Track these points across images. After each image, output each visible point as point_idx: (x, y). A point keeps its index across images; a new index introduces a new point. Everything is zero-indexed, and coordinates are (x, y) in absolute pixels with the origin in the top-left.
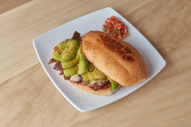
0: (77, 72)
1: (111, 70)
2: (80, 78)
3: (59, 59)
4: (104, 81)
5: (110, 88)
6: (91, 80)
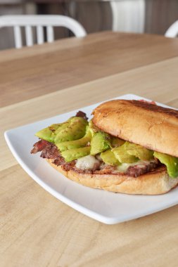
0: (88, 153)
1: (160, 137)
2: (97, 162)
3: (51, 139)
4: (148, 163)
5: (164, 173)
6: (120, 161)
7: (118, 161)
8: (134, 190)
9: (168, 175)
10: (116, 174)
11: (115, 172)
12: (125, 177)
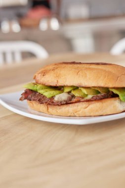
2: (70, 96)
3: (35, 88)
5: (117, 98)
6: (86, 93)
7: (84, 94)
8: (97, 111)
9: (120, 100)
10: (84, 101)
11: (83, 100)
12: (90, 102)
